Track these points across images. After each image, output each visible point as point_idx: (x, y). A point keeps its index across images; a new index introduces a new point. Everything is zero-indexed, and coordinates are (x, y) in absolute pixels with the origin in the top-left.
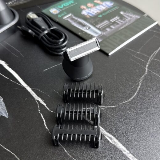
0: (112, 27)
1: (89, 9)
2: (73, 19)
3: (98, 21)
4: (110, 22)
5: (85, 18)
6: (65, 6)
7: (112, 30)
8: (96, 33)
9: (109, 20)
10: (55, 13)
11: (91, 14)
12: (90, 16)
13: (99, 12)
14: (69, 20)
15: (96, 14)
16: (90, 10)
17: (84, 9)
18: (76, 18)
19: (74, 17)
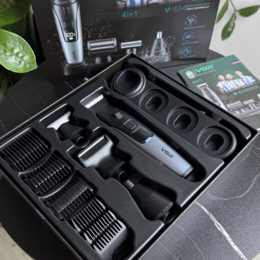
0: (242, 110)
1: (227, 82)
2: (206, 90)
3: (231, 99)
4: (243, 104)
5: (219, 93)
6: (203, 70)
7: (242, 114)
9: (242, 101)
10: (190, 78)
11: (226, 88)
12: (224, 91)
13: (236, 87)
14: (202, 90)
15: (232, 89)
16: (227, 83)
17: (221, 80)
18: (210, 90)
19: (208, 88)
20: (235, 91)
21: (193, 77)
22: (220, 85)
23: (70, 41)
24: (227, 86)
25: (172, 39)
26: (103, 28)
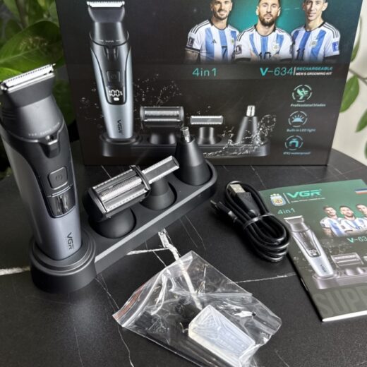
0: (359, 270)
1: (339, 219)
2: (299, 226)
3: (342, 248)
4: (363, 260)
5: (321, 234)
6: (301, 195)
8: (324, 269)
9: (361, 255)
10: (277, 204)
11: (336, 228)
12: (332, 232)
13: (354, 230)
14: (292, 226)
15: (346, 232)
16: (340, 222)
17: (329, 216)
18: (306, 228)
19: (303, 224)
20: (350, 236)
21: (282, 203)
22: (326, 222)
23: (114, 103)
24: (339, 226)
25: (271, 119)
26: (165, 88)
